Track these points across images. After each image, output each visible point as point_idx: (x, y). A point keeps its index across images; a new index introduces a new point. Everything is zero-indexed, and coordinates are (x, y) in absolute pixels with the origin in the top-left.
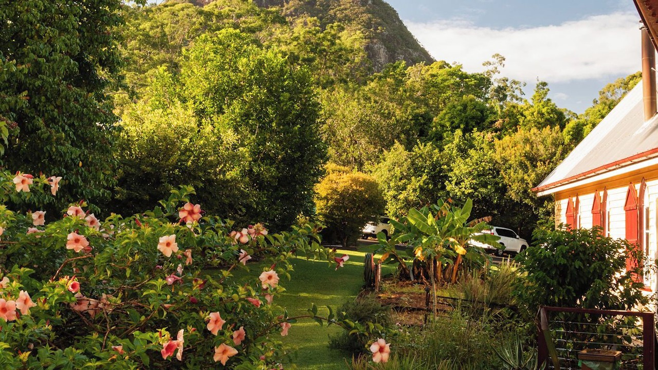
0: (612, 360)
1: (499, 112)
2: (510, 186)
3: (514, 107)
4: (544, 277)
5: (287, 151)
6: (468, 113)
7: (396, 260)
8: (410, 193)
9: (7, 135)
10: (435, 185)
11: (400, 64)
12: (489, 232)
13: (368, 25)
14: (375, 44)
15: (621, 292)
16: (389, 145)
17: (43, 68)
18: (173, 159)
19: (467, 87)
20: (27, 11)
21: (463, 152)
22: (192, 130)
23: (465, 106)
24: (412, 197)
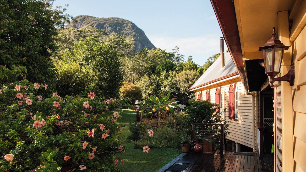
0: (212, 138)
1: (177, 65)
2: (181, 88)
3: (182, 63)
4: (193, 115)
5: (110, 78)
6: (168, 65)
7: (146, 112)
8: (150, 91)
9: (27, 71)
10: (158, 88)
11: (145, 49)
12: (174, 103)
13: (134, 36)
14: (137, 42)
15: (214, 119)
16: (143, 76)
17: (31, 49)
18: (73, 80)
19: (167, 57)
20: (24, 30)
21: (166, 78)
22: (79, 70)
23: (167, 63)
24: (150, 92)
